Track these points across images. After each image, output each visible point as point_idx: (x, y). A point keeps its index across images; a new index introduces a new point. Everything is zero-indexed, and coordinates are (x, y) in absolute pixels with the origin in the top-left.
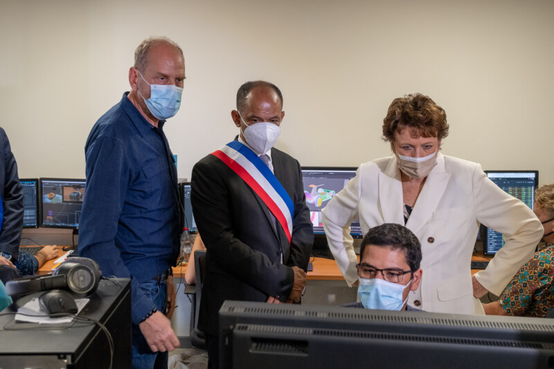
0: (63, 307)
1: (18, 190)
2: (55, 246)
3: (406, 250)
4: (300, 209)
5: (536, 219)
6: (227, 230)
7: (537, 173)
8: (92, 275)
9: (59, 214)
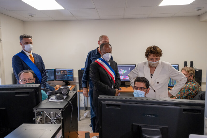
0: (61, 98)
1: (45, 71)
2: (59, 85)
3: (145, 83)
4: (117, 75)
5: (185, 77)
6: (99, 80)
7: (178, 65)
8: (67, 90)
9: (60, 77)
